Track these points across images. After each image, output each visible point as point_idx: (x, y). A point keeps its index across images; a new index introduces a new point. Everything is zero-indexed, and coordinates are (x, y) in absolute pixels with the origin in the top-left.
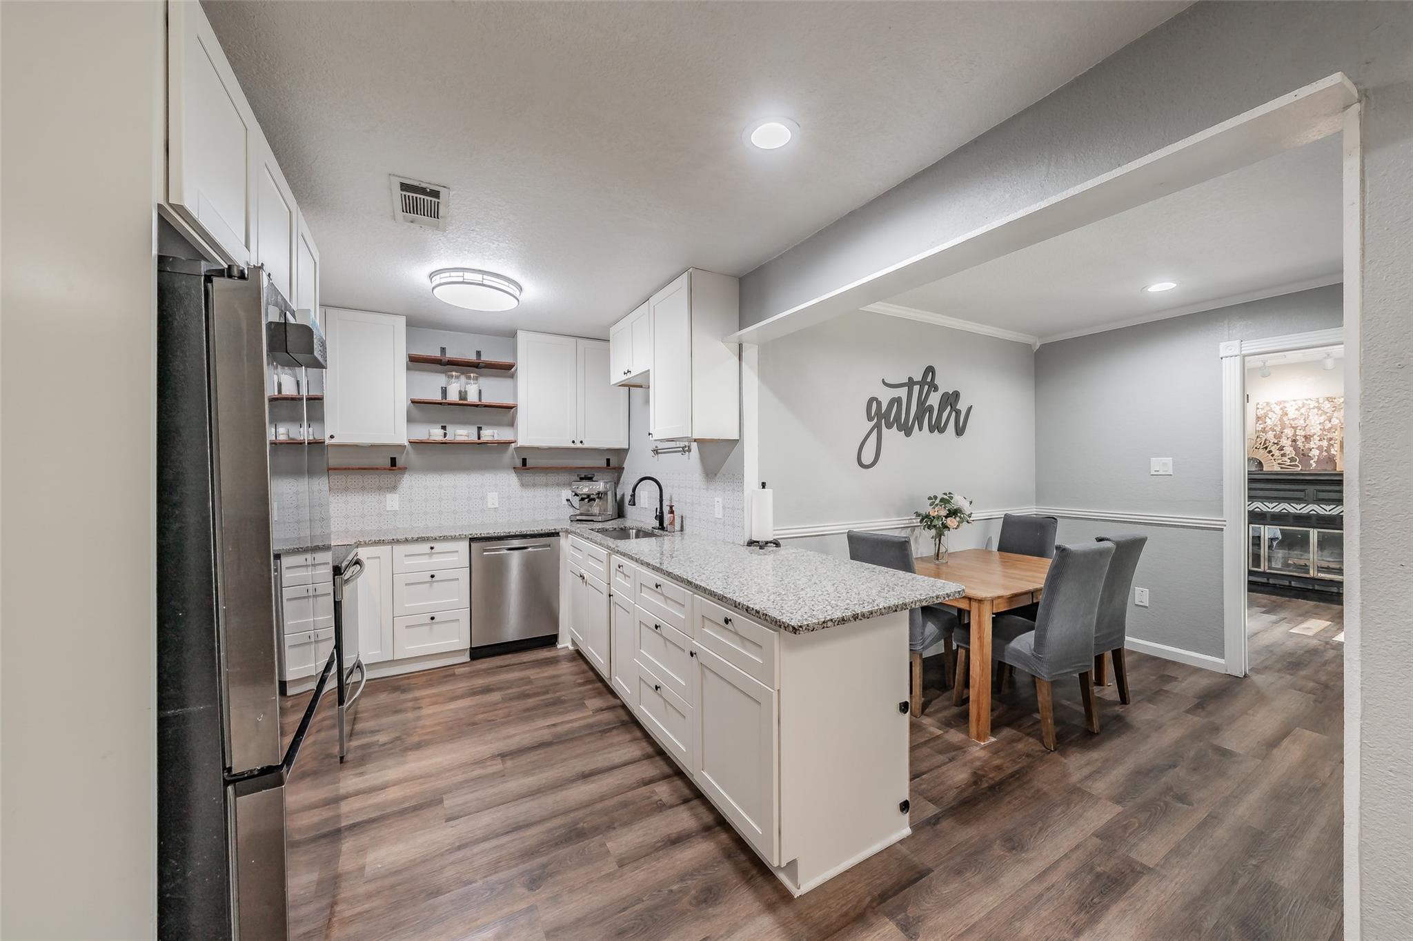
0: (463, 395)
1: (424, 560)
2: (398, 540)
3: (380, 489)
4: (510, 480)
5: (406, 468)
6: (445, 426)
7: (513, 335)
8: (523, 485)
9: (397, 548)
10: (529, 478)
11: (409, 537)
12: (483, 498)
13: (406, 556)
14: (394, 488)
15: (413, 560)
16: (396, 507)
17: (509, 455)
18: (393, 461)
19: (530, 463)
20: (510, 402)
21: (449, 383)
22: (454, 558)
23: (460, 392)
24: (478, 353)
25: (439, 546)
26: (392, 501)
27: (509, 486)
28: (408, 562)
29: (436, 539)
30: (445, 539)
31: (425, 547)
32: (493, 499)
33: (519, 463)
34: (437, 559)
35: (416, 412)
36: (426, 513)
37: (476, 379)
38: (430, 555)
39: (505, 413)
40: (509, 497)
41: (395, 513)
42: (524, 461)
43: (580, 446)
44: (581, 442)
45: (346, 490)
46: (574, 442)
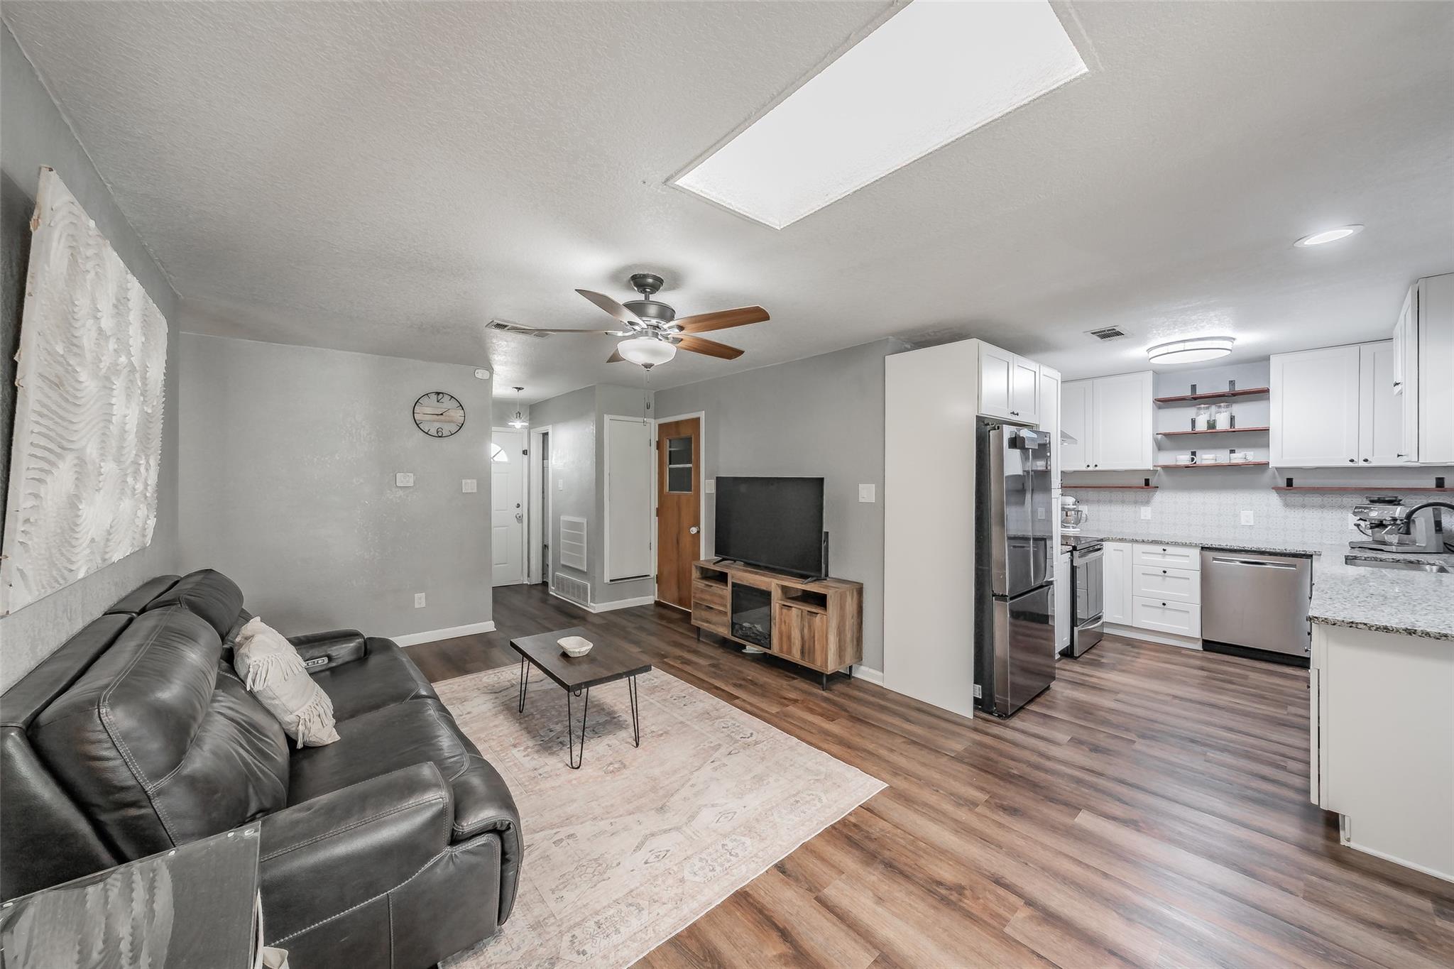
0: (1211, 425)
1: (1159, 558)
2: (1136, 540)
3: (1136, 502)
4: (1273, 501)
5: (1158, 487)
6: (1195, 452)
7: (1267, 359)
8: (1289, 505)
9: (1136, 546)
10: (1297, 499)
11: (1146, 539)
12: (1234, 515)
13: (1143, 553)
14: (1147, 502)
15: (1150, 558)
16: (1149, 517)
17: (1266, 477)
18: (1147, 482)
19: (1295, 483)
20: (1260, 425)
21: (1198, 415)
22: (1186, 561)
23: (1208, 422)
24: (1232, 383)
25: (1170, 549)
26: (1146, 512)
27: (1268, 505)
28: (1145, 557)
29: (1168, 543)
30: (1176, 544)
31: (1159, 549)
32: (1247, 517)
33: (1283, 483)
34: (1168, 559)
35: (1166, 442)
37: (1227, 407)
38: (1164, 555)
39: (1259, 436)
40: (1268, 516)
41: (1148, 522)
42: (1290, 482)
43: (1366, 464)
44: (1366, 460)
45: (1111, 502)
46: (1352, 461)
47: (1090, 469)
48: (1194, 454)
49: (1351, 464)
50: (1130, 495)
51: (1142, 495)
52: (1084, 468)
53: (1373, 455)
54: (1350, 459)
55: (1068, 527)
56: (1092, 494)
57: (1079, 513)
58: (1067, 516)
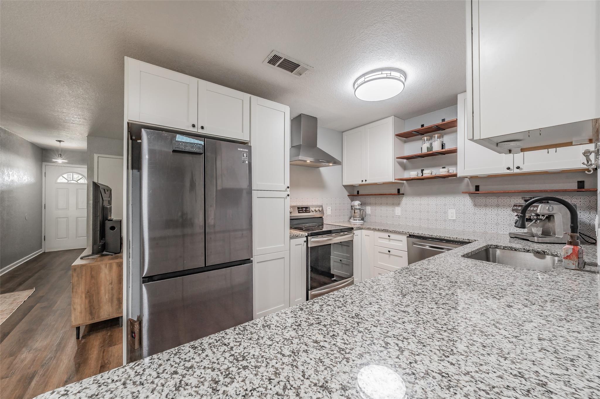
0: (430, 149)
1: (386, 242)
2: (376, 229)
3: (393, 204)
4: (466, 201)
6: (423, 169)
8: (475, 205)
9: (376, 233)
10: (481, 200)
11: (380, 228)
12: (445, 213)
13: (379, 238)
14: (398, 204)
15: (382, 241)
18: (399, 191)
19: (482, 189)
22: (400, 244)
23: (428, 148)
24: (443, 120)
25: (393, 236)
26: (398, 210)
27: (464, 205)
28: (380, 241)
29: (391, 232)
30: (395, 232)
31: (386, 235)
32: (452, 214)
33: (472, 189)
34: (392, 243)
35: (409, 164)
36: (413, 218)
38: (388, 239)
40: (464, 213)
41: (399, 217)
42: (477, 188)
43: (518, 171)
44: (518, 168)
45: (381, 204)
46: (509, 169)
47: (364, 182)
48: (422, 171)
49: (508, 171)
50: (390, 199)
51: (396, 199)
52: (361, 183)
53: (524, 164)
54: (507, 167)
55: (356, 220)
56: (372, 199)
57: (362, 211)
58: (355, 213)
